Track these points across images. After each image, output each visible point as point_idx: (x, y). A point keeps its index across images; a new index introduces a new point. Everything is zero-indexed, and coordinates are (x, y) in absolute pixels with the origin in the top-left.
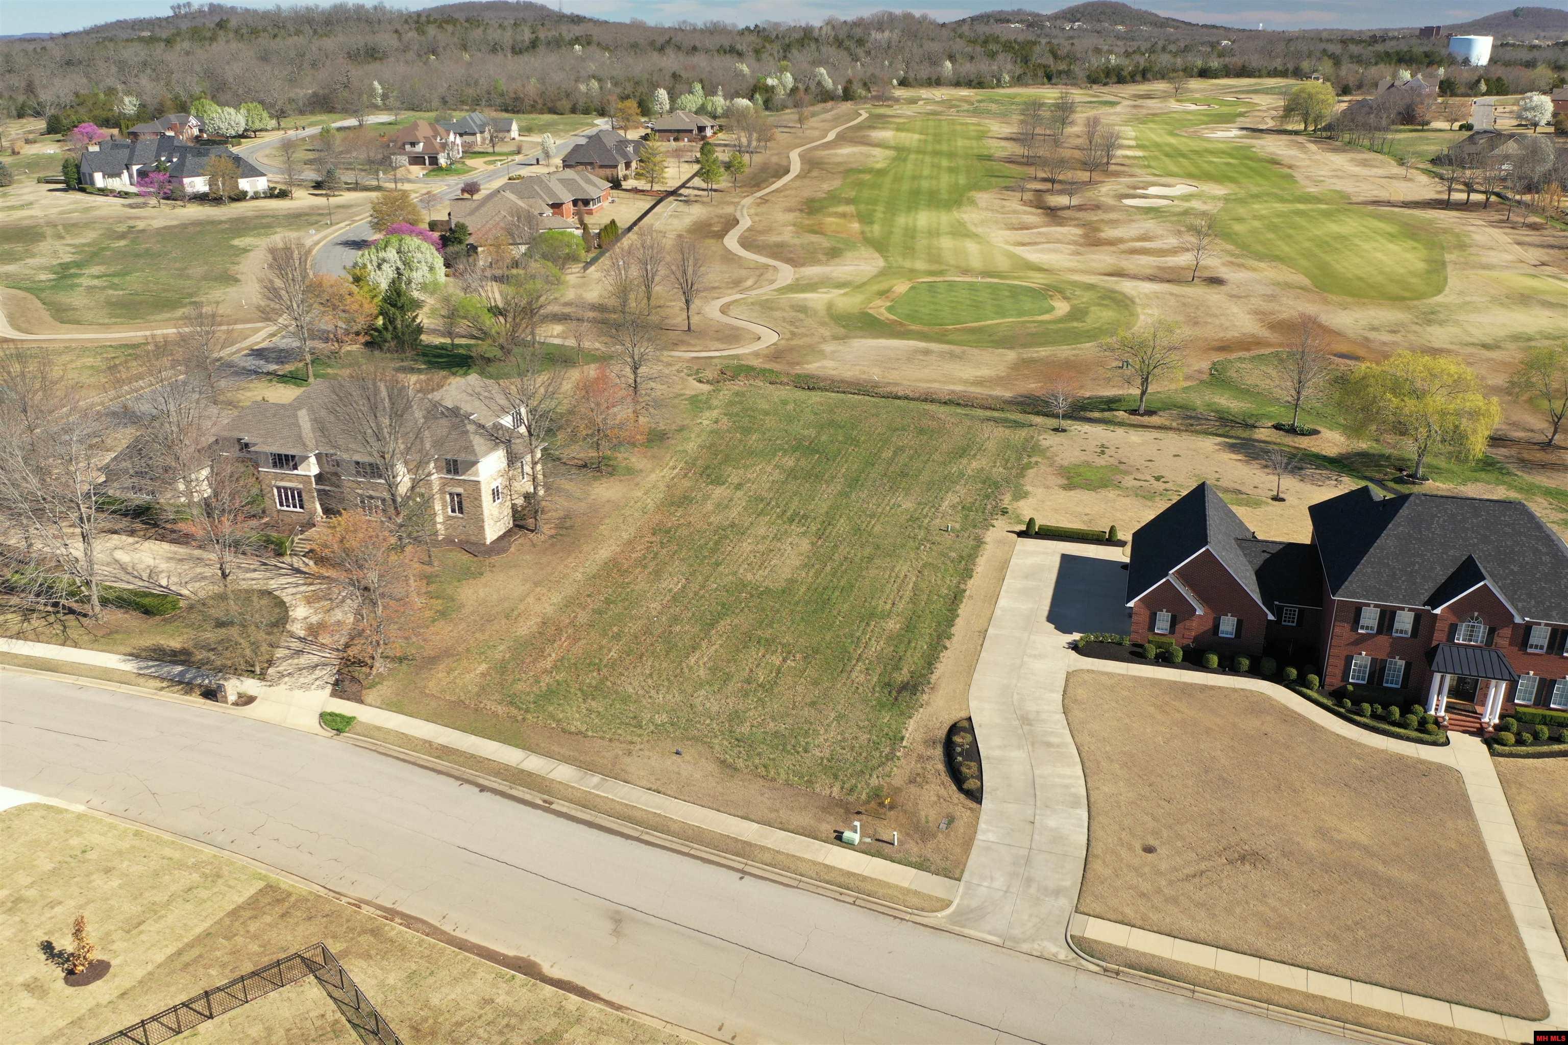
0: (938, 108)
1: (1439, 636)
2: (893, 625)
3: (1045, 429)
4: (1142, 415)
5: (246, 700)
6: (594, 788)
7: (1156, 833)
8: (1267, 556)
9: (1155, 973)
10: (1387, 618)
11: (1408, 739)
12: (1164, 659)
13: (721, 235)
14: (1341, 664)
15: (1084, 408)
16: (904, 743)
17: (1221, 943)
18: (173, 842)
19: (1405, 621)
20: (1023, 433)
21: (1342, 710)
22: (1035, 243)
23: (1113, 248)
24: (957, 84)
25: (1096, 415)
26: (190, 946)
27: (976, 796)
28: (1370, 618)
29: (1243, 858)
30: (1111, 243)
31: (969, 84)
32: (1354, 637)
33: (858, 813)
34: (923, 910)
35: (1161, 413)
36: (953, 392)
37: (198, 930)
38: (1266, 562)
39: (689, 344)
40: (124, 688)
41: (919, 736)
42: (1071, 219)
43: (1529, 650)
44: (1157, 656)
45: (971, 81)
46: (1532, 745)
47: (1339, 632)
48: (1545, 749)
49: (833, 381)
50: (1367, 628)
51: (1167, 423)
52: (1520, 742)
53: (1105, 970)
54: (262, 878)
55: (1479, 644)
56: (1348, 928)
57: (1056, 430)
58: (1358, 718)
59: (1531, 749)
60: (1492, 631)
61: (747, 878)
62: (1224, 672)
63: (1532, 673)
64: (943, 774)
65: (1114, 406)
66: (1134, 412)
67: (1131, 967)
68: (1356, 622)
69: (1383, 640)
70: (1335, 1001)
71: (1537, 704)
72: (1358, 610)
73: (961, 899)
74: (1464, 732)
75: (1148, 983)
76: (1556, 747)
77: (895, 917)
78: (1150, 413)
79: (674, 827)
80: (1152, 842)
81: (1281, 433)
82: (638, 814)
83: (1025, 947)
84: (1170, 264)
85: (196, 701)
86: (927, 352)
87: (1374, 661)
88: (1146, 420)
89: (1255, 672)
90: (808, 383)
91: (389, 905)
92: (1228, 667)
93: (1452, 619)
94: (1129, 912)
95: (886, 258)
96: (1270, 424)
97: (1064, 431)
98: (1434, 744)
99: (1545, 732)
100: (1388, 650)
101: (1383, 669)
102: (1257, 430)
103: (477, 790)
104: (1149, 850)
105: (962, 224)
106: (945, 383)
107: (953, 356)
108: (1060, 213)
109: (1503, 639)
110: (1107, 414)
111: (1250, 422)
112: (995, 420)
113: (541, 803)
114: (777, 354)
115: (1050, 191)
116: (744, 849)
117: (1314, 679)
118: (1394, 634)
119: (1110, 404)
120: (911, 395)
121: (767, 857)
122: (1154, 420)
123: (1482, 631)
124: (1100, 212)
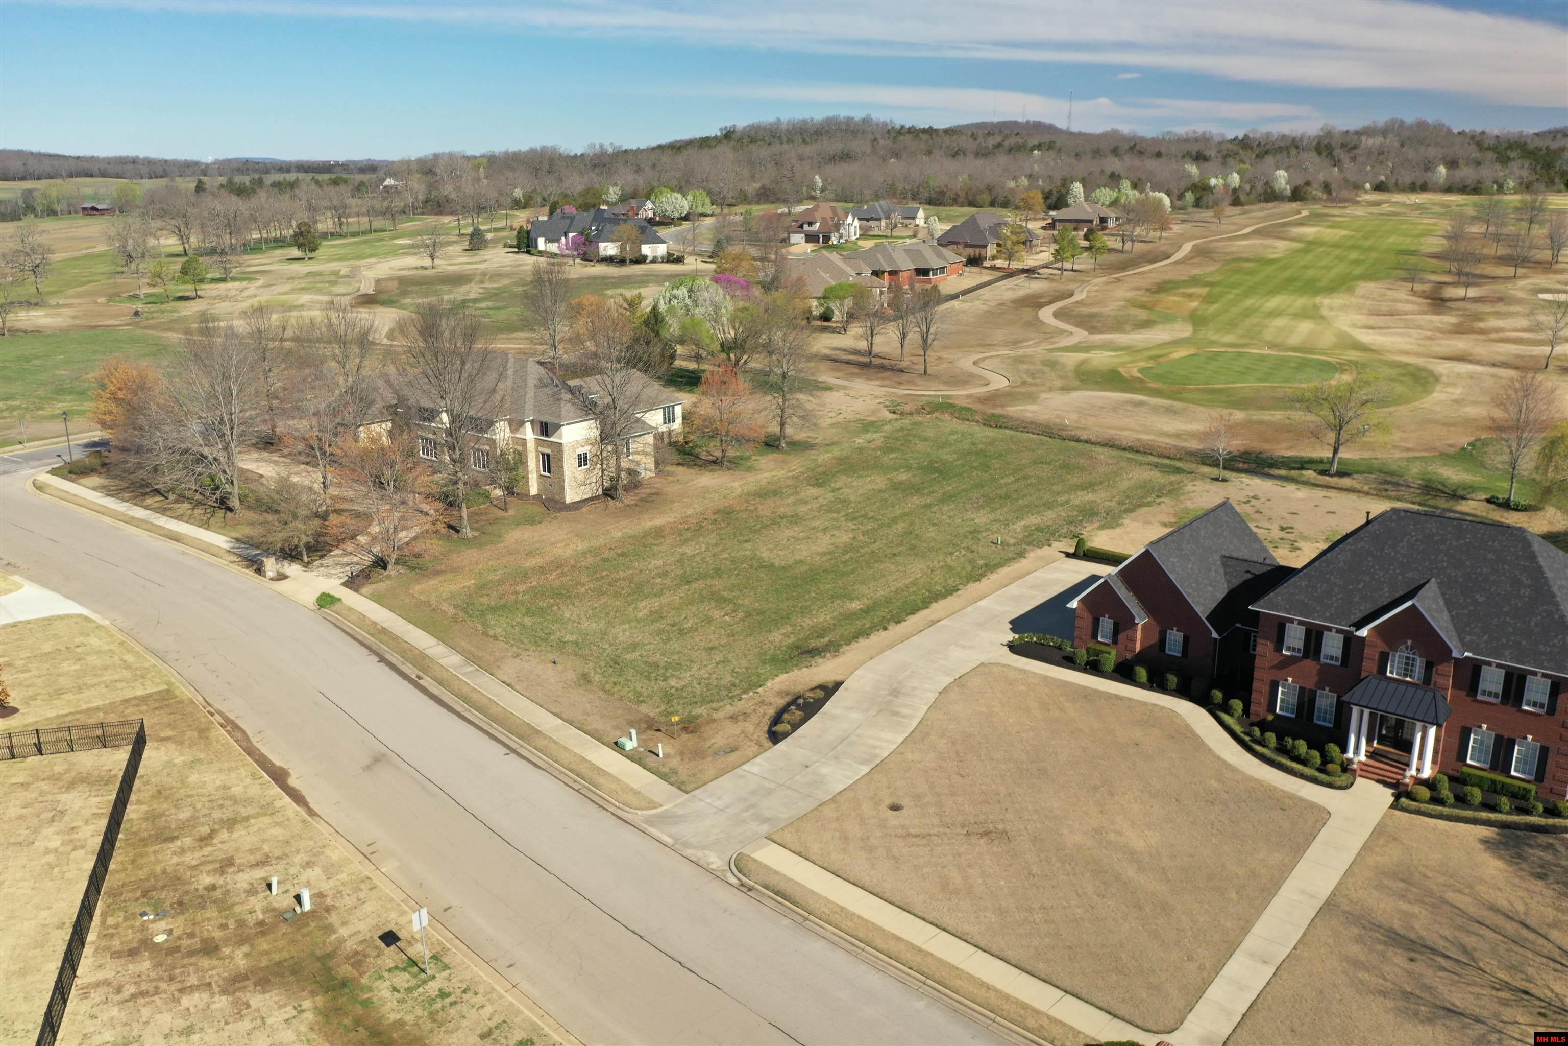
0: (1400, 210)
1: (1369, 666)
2: (855, 605)
3: (1204, 476)
4: (1332, 476)
5: (282, 577)
6: (463, 674)
7: (918, 797)
8: (1249, 576)
9: (784, 897)
10: (1314, 637)
11: (1302, 776)
12: (1093, 667)
13: (1041, 306)
14: (1266, 689)
15: (1271, 466)
16: (759, 690)
17: (877, 890)
18: (138, 652)
19: (1332, 646)
20: (1173, 478)
21: (1247, 738)
22: (1389, 328)
23: (1482, 337)
24: (1448, 190)
25: (1283, 472)
26: (78, 712)
27: (775, 737)
28: (1295, 637)
29: (987, 833)
30: (1482, 332)
31: (1463, 190)
32: (1276, 659)
33: (659, 730)
34: (628, 806)
35: (1355, 476)
36: (1139, 440)
37: (95, 705)
38: (1246, 583)
39: (916, 385)
40: (213, 559)
41: (777, 687)
42: (1458, 309)
43: (1480, 697)
44: (1087, 663)
45: (1465, 187)
46: (1453, 806)
47: (1264, 649)
48: (1469, 813)
49: (1023, 421)
50: (1294, 649)
51: (1358, 486)
52: (1437, 800)
53: (742, 885)
54: (169, 684)
55: (1415, 681)
56: (1030, 910)
57: (1217, 479)
58: (1258, 748)
59: (1446, 810)
60: (1429, 666)
61: (513, 755)
62: (1151, 689)
63: (1485, 726)
64: (767, 717)
65: (1306, 466)
66: (1324, 472)
67: (766, 887)
68: (1279, 641)
69: (1309, 665)
70: (940, 961)
71: (1493, 768)
72: (1281, 626)
73: (675, 806)
74: (1378, 781)
75: (772, 904)
76: (1484, 815)
77: (601, 806)
78: (1341, 474)
79: (494, 710)
80: (905, 802)
81: (1492, 506)
82: (475, 696)
83: (689, 852)
84: (1534, 353)
85: (250, 573)
86: (1140, 404)
87: (1302, 690)
88: (1334, 481)
89: (1183, 692)
90: (995, 422)
91: (232, 718)
92: (1157, 683)
93: (1382, 646)
94: (815, 849)
95: (1195, 331)
96: (1484, 497)
97: (1224, 480)
98: (1330, 785)
99: (1477, 794)
100: (1315, 679)
101: (1312, 701)
102: (1464, 502)
103: (377, 659)
104: (895, 808)
105: (1316, 307)
106: (1138, 432)
107: (1168, 410)
108: (1449, 304)
109: (1445, 677)
110: (1294, 473)
111: (1460, 492)
112: (1156, 466)
113: (414, 677)
114: (992, 398)
115: (1455, 284)
116: (529, 733)
117: (1237, 705)
118: (1323, 660)
119: (1303, 464)
120: (1093, 439)
121: (542, 743)
122: (1346, 482)
123: (1419, 664)
124: (1500, 304)
